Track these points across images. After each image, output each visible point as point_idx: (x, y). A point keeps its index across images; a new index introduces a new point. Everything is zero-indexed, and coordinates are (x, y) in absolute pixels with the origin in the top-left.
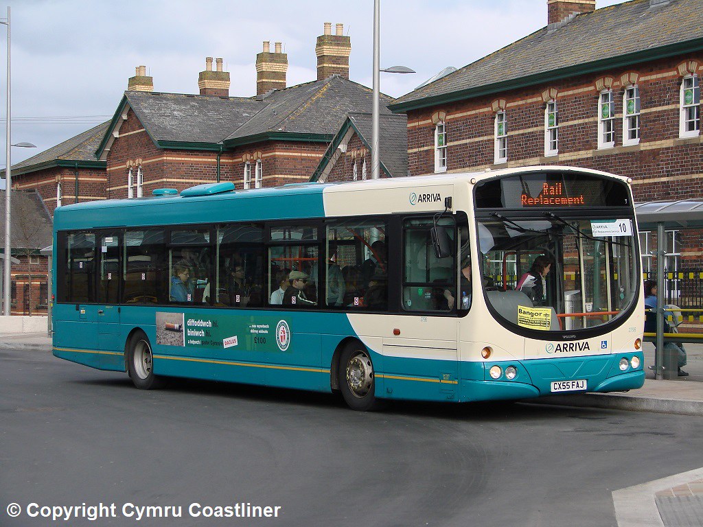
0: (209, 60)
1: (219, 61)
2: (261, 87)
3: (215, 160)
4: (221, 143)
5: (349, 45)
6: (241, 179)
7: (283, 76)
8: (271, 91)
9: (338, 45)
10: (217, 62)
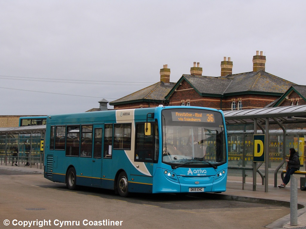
0: (195, 63)
1: (198, 63)
2: (223, 74)
3: (220, 101)
4: (223, 94)
5: (265, 59)
6: (230, 108)
7: (231, 70)
8: (227, 75)
9: (262, 59)
10: (198, 64)
